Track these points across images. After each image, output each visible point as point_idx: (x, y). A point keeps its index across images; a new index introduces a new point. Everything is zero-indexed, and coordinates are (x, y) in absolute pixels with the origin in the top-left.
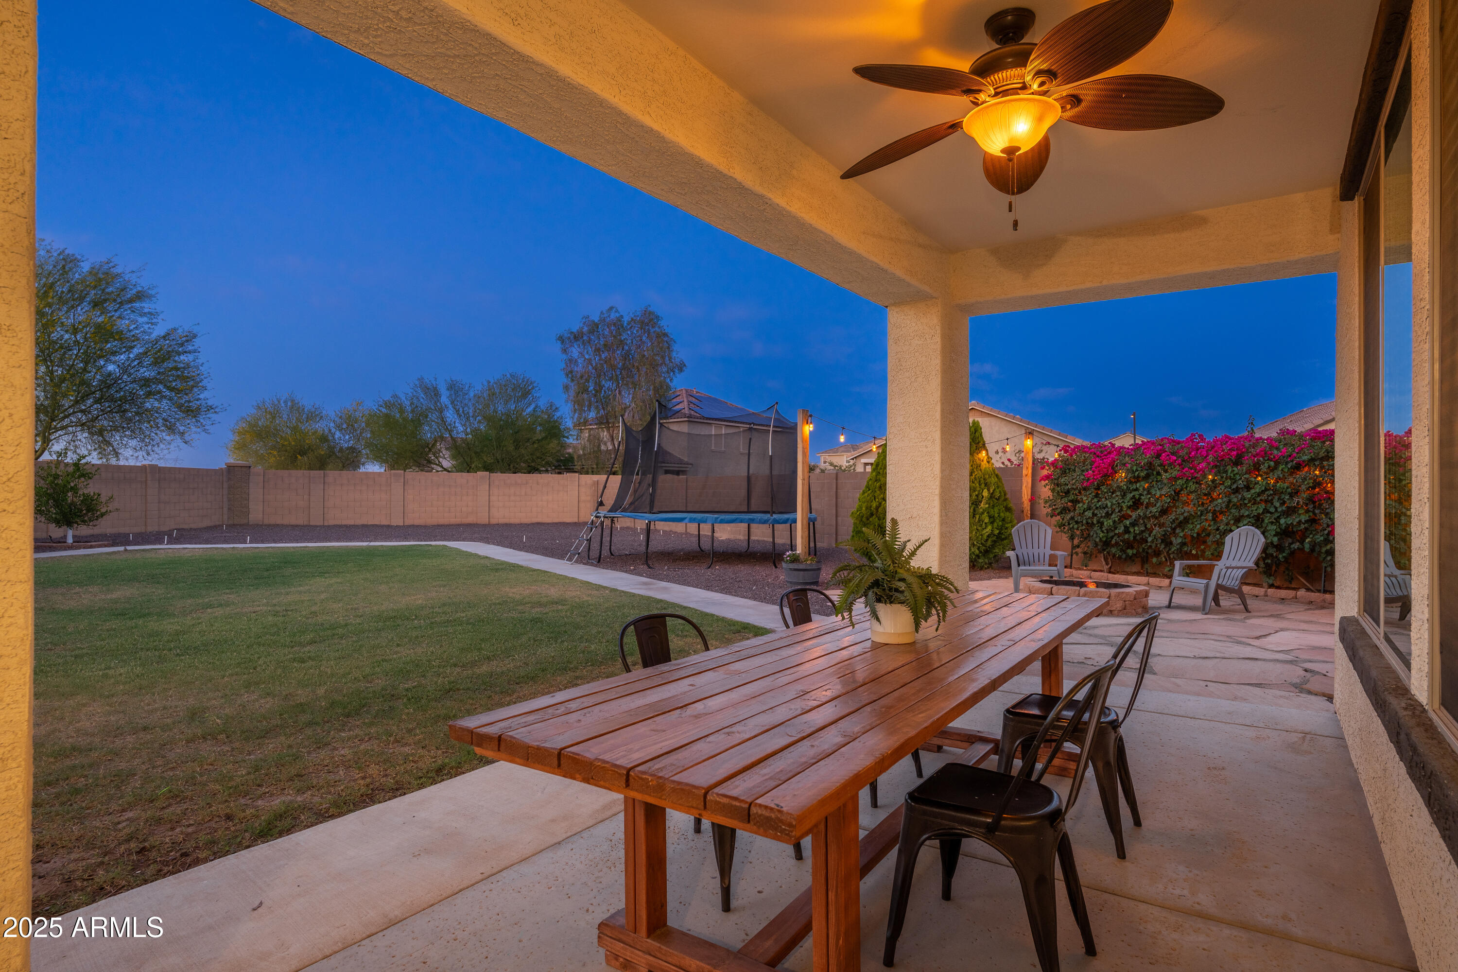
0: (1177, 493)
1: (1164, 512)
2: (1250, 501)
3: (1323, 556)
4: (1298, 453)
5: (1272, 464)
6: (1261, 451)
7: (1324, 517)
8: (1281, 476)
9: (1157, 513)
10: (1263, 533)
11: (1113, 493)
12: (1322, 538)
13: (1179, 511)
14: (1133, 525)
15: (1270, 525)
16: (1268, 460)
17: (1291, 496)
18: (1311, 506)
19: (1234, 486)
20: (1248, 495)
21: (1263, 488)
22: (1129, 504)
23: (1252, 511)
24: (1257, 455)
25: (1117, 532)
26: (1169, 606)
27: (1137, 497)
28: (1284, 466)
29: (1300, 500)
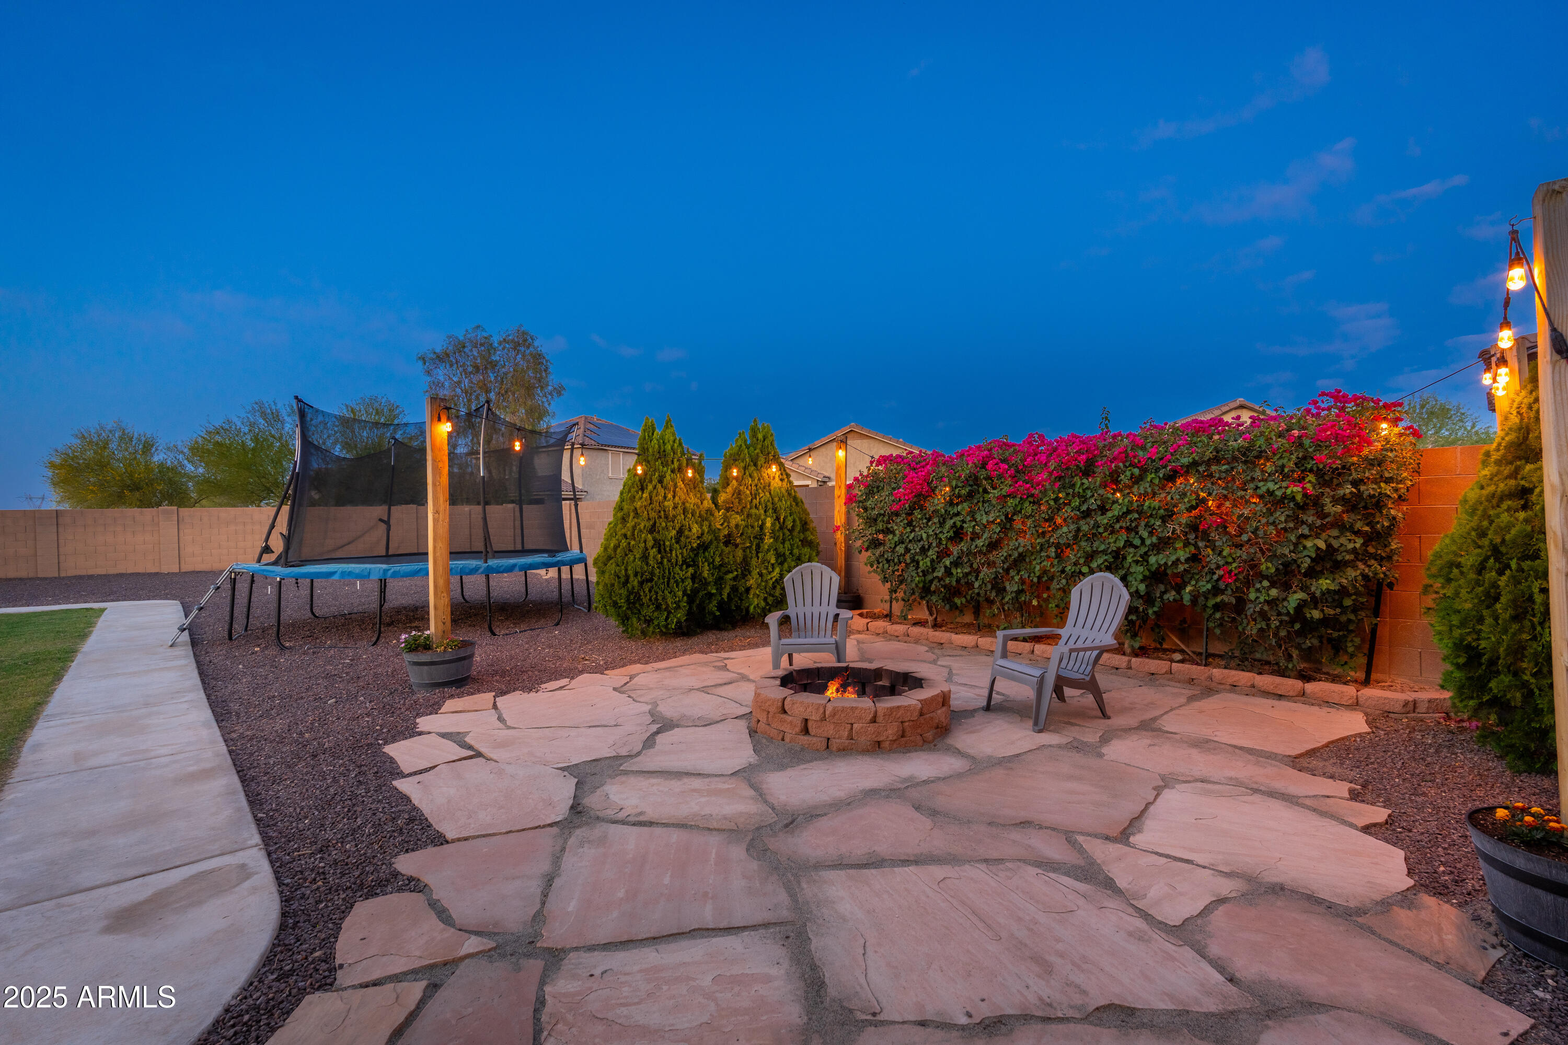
0: (1009, 519)
1: (994, 545)
2: (1106, 530)
3: (1209, 611)
4: (1172, 455)
5: (1136, 471)
6: (1120, 453)
7: (1211, 552)
8: (1149, 490)
9: (985, 548)
10: (1124, 579)
11: (929, 520)
12: (1209, 586)
13: (1012, 544)
14: (956, 564)
15: (1133, 565)
16: (1130, 466)
17: (1164, 519)
18: (1192, 536)
19: (1084, 508)
20: (1103, 520)
21: (1125, 510)
22: (949, 534)
23: (1109, 543)
24: (1114, 459)
25: (935, 574)
26: (988, 708)
27: (959, 524)
28: (1153, 475)
29: (1177, 527)
